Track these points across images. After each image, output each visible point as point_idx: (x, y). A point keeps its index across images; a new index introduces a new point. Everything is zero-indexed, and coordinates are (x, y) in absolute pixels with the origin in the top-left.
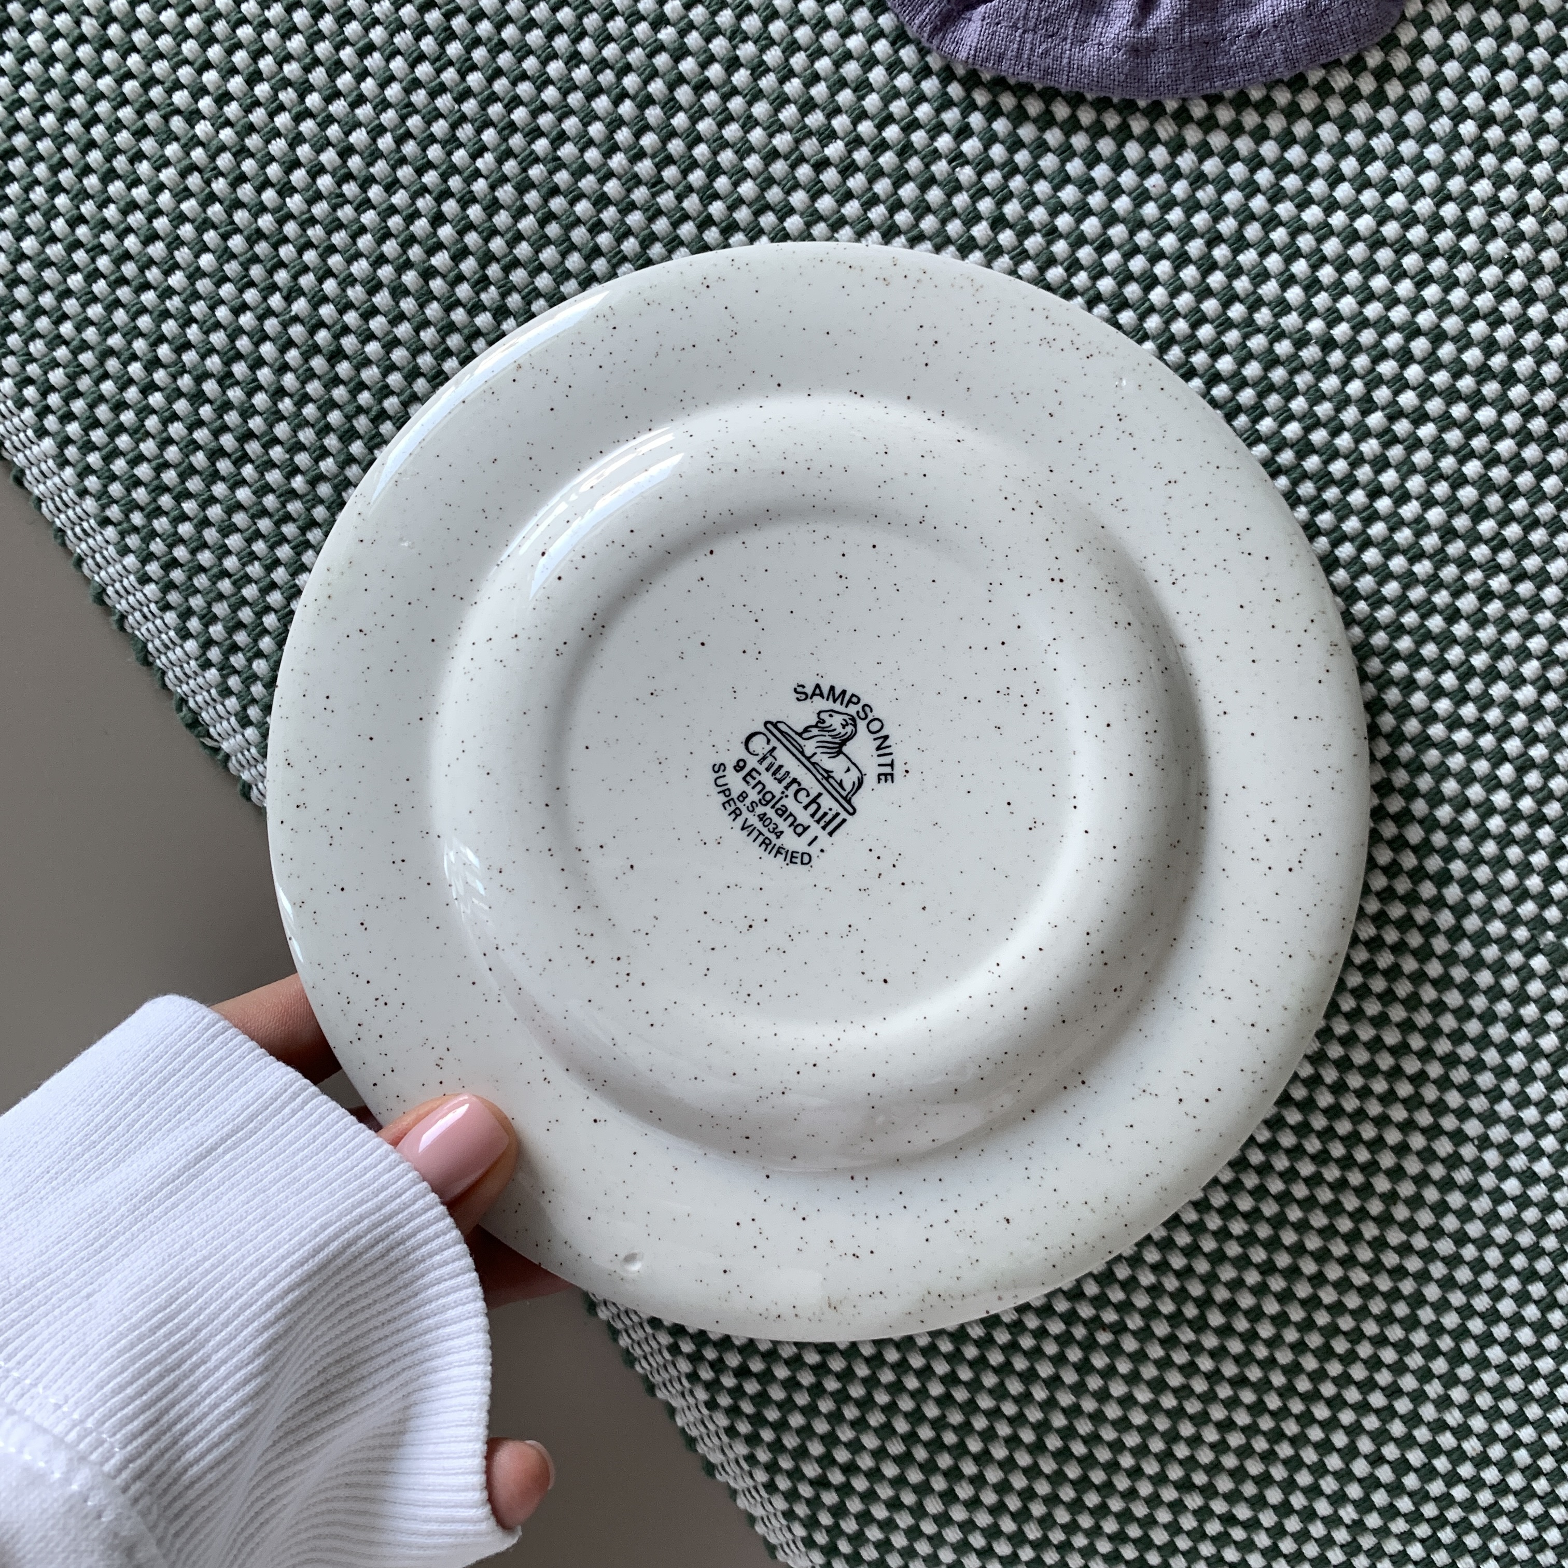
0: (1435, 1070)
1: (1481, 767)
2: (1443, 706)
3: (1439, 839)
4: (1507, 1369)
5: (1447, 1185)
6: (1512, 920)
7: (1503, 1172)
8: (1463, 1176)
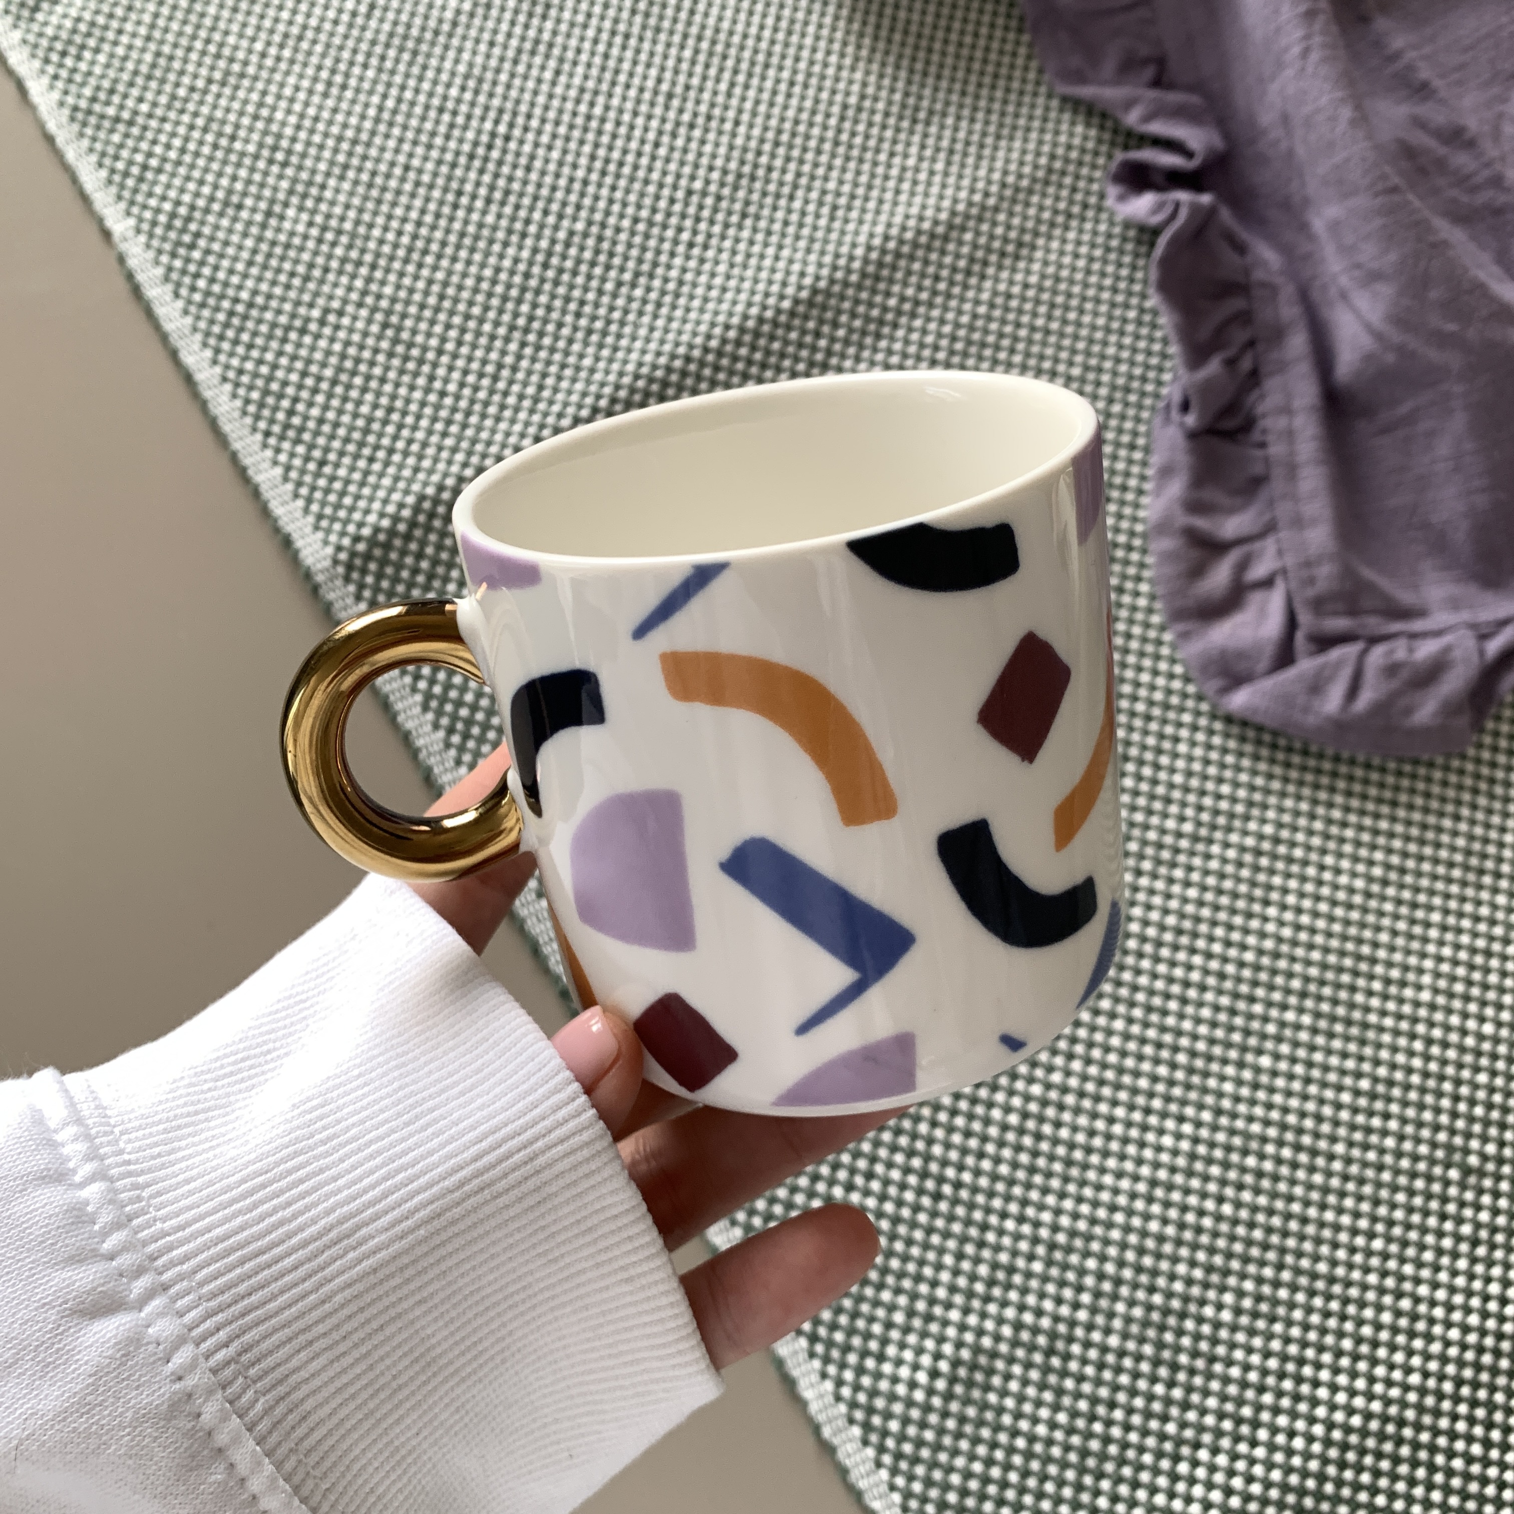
0: (1394, 1248)
1: (1402, 1042)
2: (1375, 1002)
3: (1381, 1089)
4: (1467, 1477)
5: (1412, 1334)
6: (1434, 1145)
7: (1448, 1324)
8: (1421, 1326)
